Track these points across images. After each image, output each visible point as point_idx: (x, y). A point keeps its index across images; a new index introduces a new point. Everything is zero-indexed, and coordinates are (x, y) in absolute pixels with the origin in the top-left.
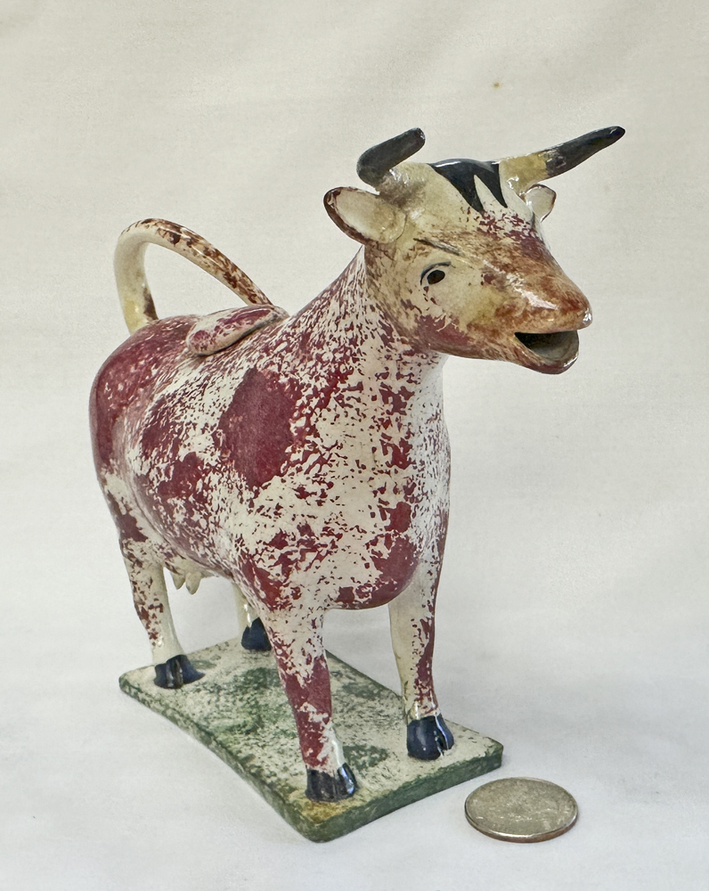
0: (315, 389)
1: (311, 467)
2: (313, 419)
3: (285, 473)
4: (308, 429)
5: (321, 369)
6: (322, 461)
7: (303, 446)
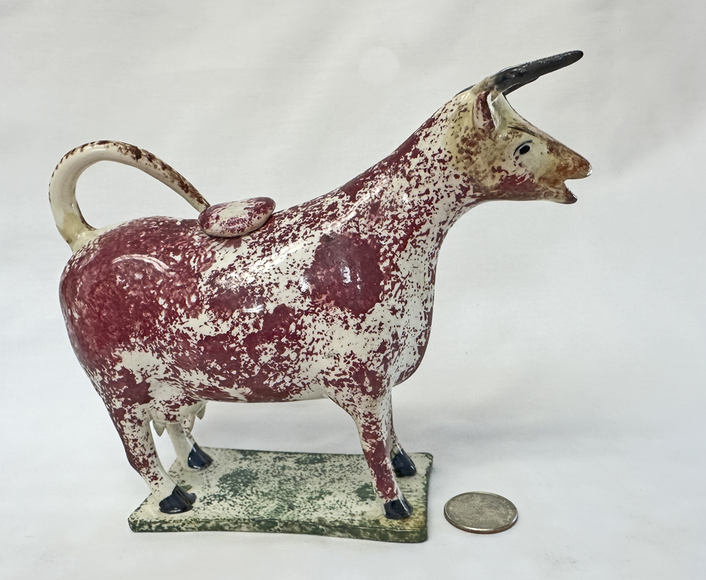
0: (395, 239)
1: (397, 292)
2: (394, 260)
3: (382, 300)
4: (392, 267)
5: (398, 224)
6: (402, 287)
7: (390, 279)
